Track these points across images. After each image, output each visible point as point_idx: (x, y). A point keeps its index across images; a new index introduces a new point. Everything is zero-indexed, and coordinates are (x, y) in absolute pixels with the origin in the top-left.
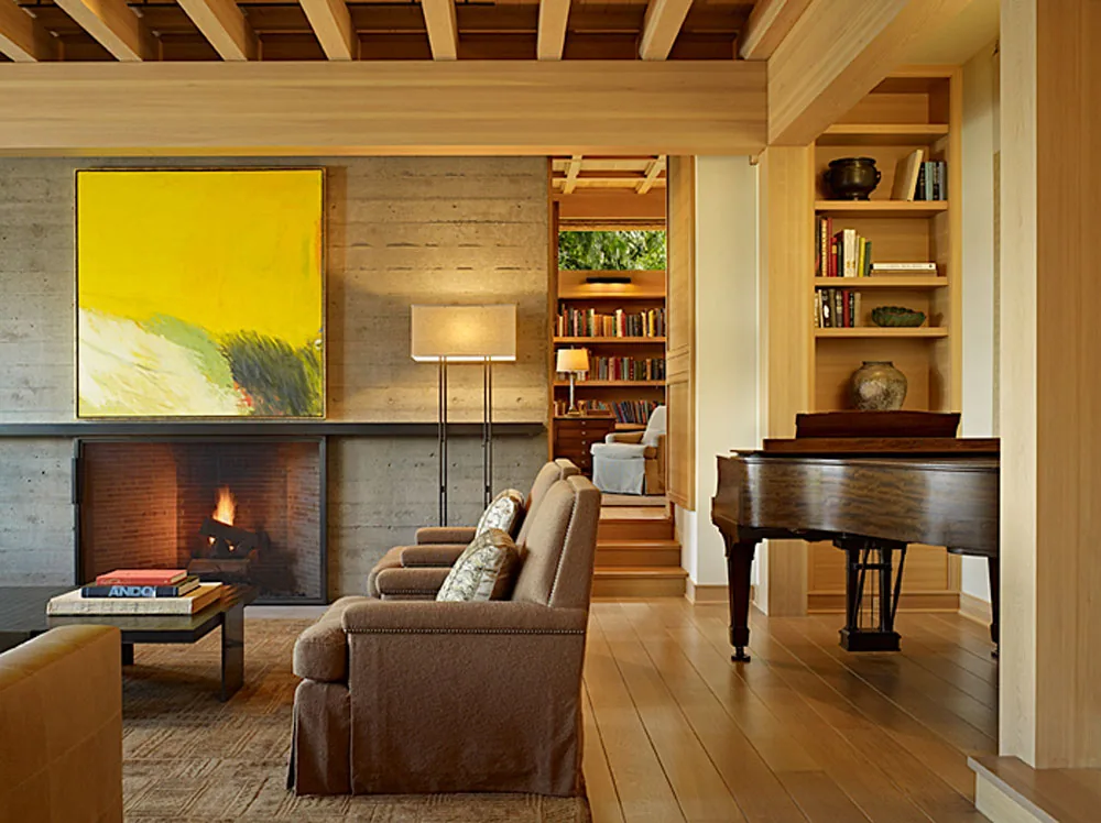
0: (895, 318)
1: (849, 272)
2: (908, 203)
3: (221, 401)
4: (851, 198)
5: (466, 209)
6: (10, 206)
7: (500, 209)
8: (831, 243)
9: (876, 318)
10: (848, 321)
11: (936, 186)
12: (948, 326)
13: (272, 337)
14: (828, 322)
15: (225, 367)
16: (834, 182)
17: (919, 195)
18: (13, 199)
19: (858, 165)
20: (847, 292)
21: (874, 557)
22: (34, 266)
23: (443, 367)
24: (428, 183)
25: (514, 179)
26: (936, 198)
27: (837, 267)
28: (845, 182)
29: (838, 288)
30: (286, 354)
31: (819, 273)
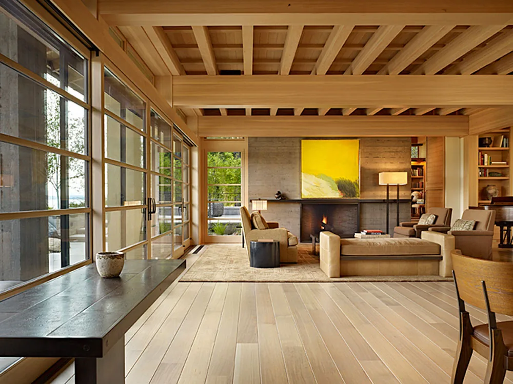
0: (496, 174)
1: (486, 164)
2: (500, 148)
3: (336, 195)
4: (485, 147)
5: (392, 149)
6: (283, 148)
7: (400, 149)
8: (481, 157)
9: (490, 174)
10: (485, 175)
11: (506, 144)
12: (509, 177)
13: (347, 179)
14: (481, 176)
15: (336, 186)
16: (482, 143)
17: (503, 146)
18: (285, 146)
19: (487, 139)
20: (485, 169)
21: (505, 228)
22: (290, 162)
23: (388, 186)
24: (383, 142)
25: (403, 141)
26: (506, 147)
27: (483, 163)
28: (484, 143)
29: (483, 168)
30: (350, 183)
31: (479, 164)
